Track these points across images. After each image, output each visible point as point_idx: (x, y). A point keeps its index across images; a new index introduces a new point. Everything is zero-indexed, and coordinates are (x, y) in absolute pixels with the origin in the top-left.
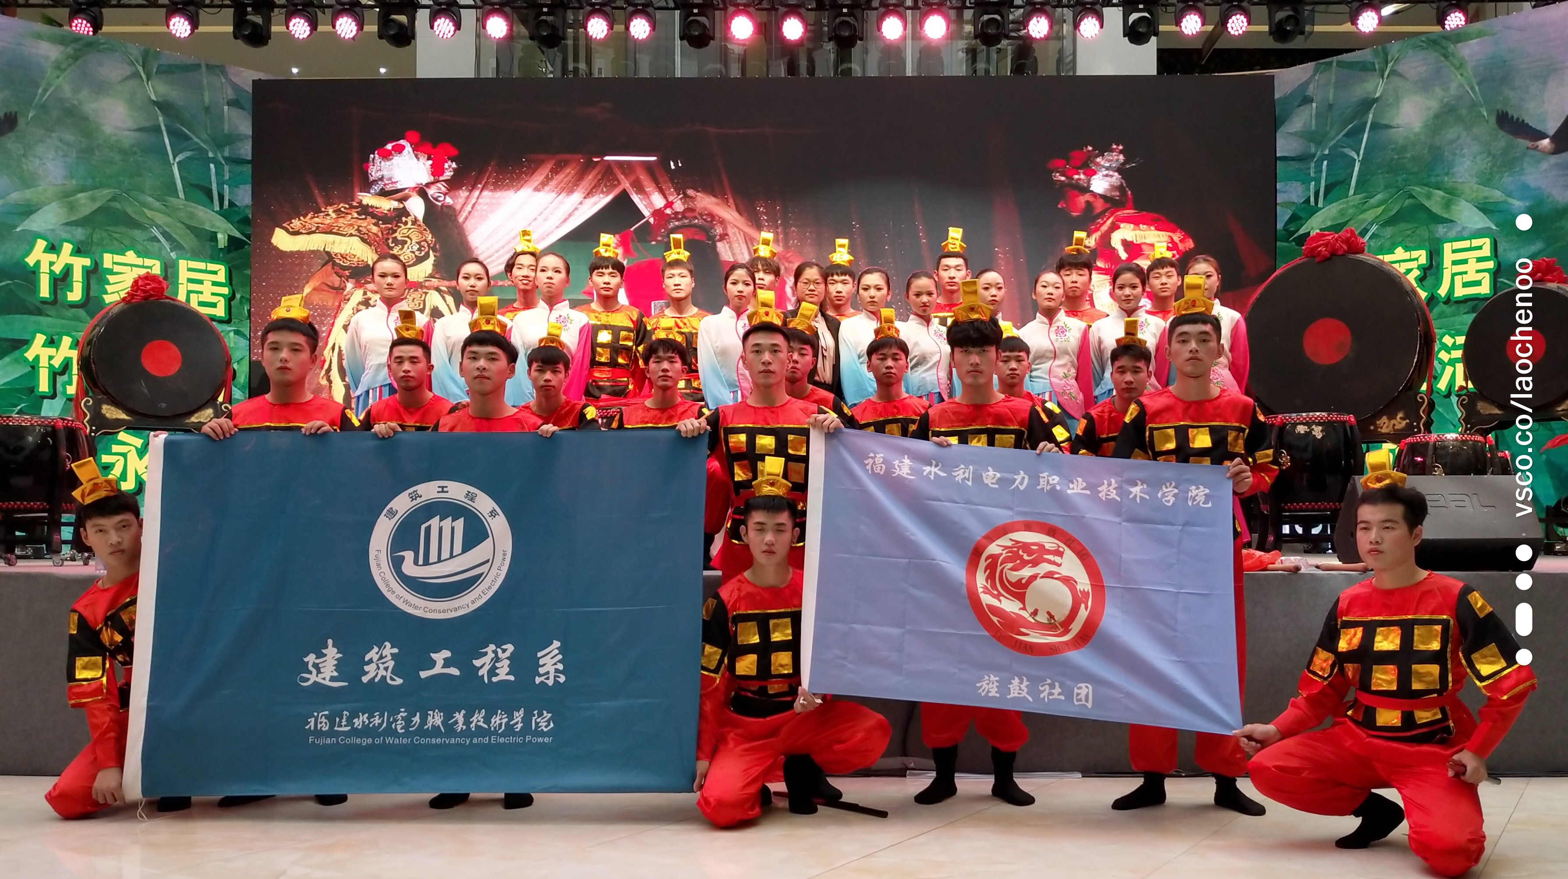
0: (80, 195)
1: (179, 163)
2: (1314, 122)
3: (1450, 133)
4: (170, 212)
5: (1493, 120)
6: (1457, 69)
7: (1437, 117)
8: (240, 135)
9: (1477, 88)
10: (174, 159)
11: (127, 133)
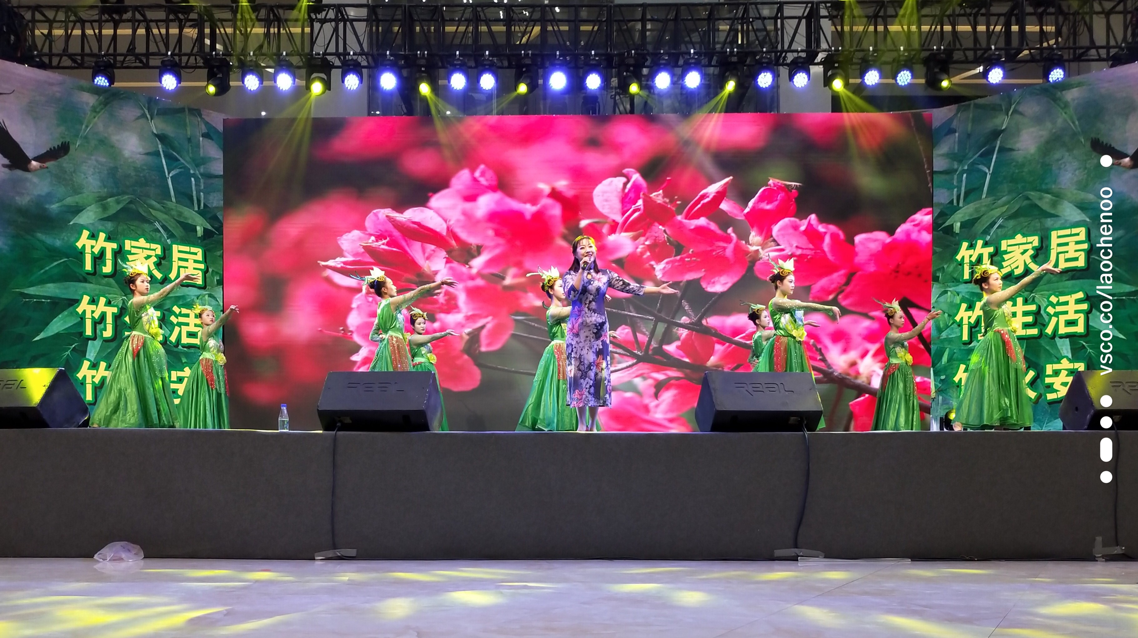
0: (109, 200)
1: (171, 177)
2: (956, 148)
3: (1057, 155)
4: (167, 211)
5: (1088, 144)
6: (1062, 109)
7: (1047, 142)
8: (210, 158)
9: (1077, 123)
10: (169, 174)
11: (139, 156)
